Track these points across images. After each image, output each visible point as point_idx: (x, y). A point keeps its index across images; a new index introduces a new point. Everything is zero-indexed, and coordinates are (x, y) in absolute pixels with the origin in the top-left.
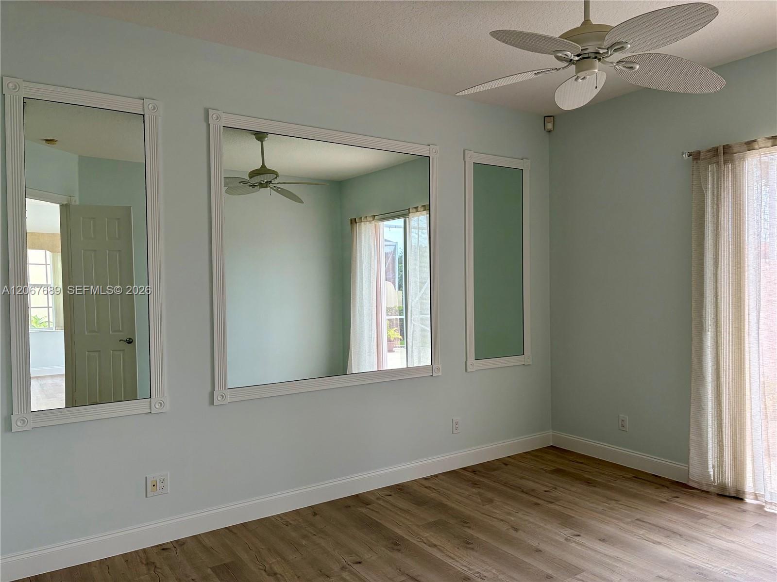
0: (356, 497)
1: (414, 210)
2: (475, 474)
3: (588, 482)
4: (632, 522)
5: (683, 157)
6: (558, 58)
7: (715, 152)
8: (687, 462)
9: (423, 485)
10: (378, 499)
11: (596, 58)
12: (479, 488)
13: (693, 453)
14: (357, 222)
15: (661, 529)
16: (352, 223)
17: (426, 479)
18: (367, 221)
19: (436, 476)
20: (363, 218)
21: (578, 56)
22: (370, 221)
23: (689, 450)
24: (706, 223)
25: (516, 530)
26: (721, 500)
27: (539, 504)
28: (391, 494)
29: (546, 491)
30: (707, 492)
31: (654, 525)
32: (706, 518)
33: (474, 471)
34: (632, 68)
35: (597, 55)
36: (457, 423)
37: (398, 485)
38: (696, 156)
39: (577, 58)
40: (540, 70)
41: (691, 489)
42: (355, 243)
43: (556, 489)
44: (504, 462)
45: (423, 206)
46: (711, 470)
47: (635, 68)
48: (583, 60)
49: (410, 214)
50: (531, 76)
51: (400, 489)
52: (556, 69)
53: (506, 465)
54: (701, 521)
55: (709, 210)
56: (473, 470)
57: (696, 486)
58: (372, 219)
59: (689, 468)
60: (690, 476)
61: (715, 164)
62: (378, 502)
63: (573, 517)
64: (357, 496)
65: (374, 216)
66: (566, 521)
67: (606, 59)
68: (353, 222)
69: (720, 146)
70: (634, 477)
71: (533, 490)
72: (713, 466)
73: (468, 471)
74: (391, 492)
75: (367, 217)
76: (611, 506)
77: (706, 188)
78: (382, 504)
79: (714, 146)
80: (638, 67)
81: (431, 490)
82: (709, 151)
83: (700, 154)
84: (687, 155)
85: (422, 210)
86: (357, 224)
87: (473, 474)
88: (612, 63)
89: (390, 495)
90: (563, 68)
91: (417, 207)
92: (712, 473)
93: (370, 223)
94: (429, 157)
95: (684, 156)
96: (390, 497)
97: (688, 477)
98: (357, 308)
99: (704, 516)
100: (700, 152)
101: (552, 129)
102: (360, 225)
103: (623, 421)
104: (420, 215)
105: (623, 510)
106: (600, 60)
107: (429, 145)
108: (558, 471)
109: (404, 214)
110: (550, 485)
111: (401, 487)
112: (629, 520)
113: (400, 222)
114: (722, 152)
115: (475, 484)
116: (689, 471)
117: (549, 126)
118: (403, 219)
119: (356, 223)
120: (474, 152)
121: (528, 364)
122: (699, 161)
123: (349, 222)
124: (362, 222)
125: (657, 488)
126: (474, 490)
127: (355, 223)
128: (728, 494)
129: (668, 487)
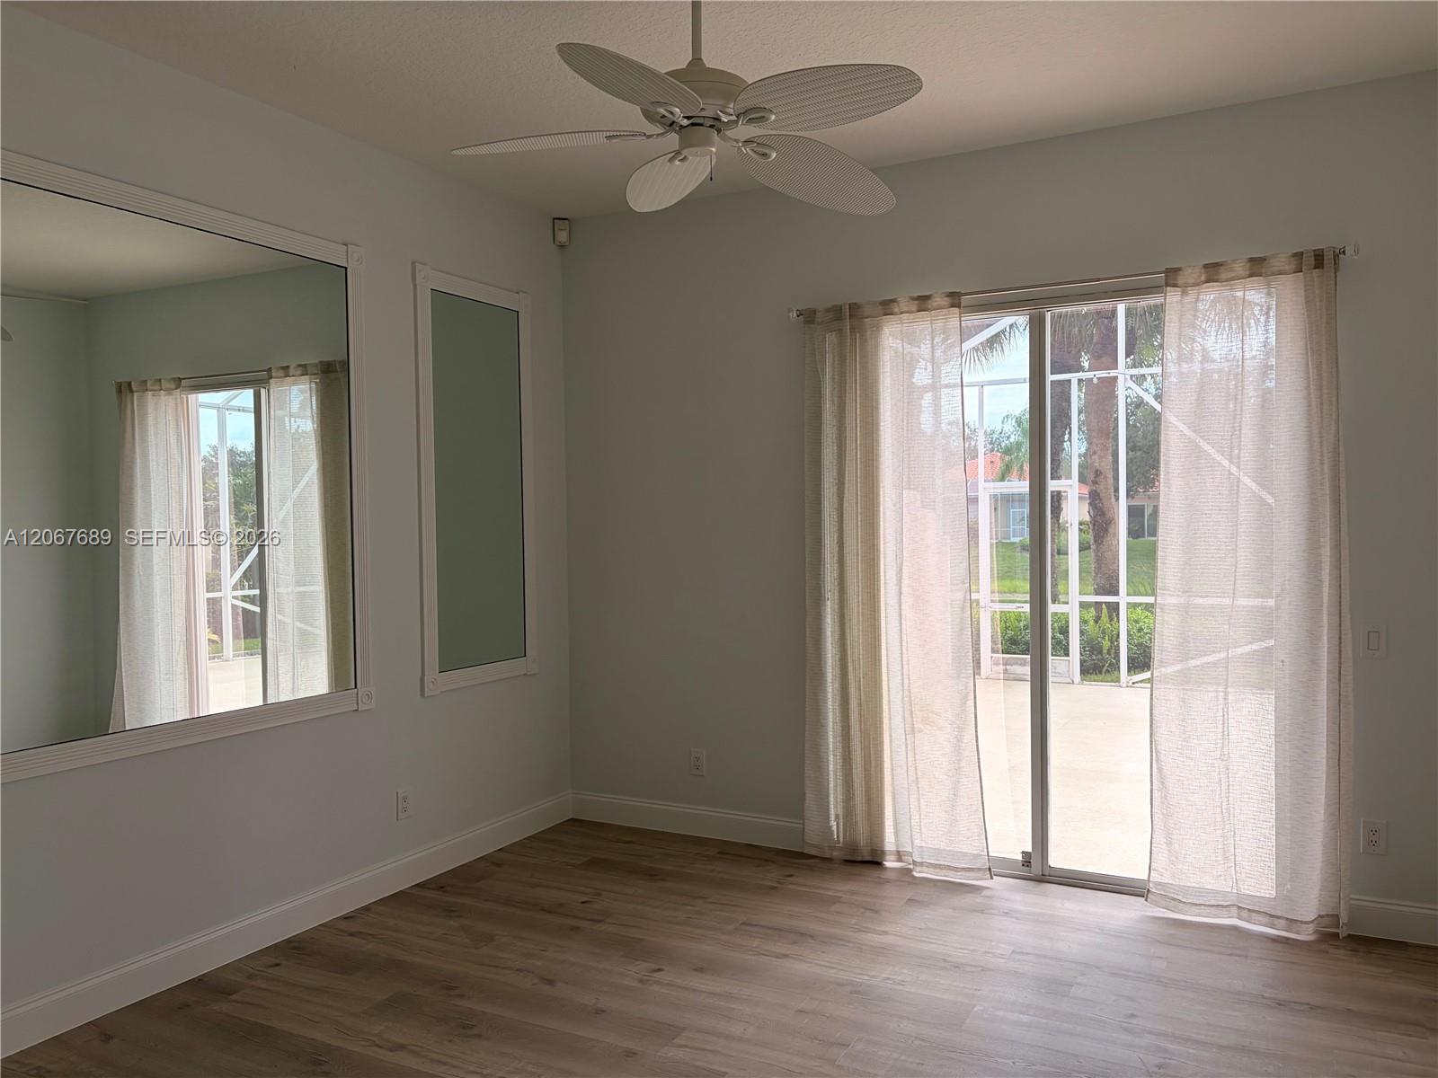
0: (198, 983)
1: (281, 373)
2: (444, 892)
3: (651, 875)
4: (736, 929)
5: (789, 316)
6: (648, 115)
7: (837, 313)
8: (802, 817)
9: (345, 932)
10: (250, 977)
11: (712, 126)
12: (460, 917)
13: (809, 795)
14: (134, 388)
15: (780, 932)
16: (119, 391)
17: (346, 918)
18: (161, 389)
19: (367, 909)
20: (149, 383)
21: (688, 118)
22: (169, 391)
23: (804, 794)
24: (824, 427)
25: (550, 982)
26: (850, 869)
27: (578, 928)
28: (278, 961)
29: (583, 903)
30: (829, 860)
31: (769, 928)
32: (839, 902)
33: (442, 887)
34: (764, 155)
35: (716, 123)
36: (405, 799)
37: (288, 941)
38: (809, 316)
39: (685, 122)
40: (617, 131)
41: (806, 859)
42: (128, 434)
43: (599, 895)
44: (493, 863)
45: (300, 366)
46: (833, 823)
47: (769, 157)
48: (695, 128)
49: (272, 381)
50: (600, 139)
51: (296, 949)
52: (645, 134)
53: (499, 865)
54: (836, 907)
55: (829, 407)
56: (438, 884)
57: (813, 852)
58: (173, 386)
59: (803, 824)
60: (805, 837)
61: (834, 333)
62: (254, 983)
63: (643, 940)
64: (199, 980)
65: (180, 379)
66: (633, 949)
67: (728, 133)
68: (124, 389)
69: (844, 304)
70: (719, 853)
71: (562, 904)
72: (837, 817)
73: (429, 889)
74: (276, 958)
75: (160, 380)
76: (697, 909)
77: (823, 370)
78: (263, 986)
79: (837, 303)
80: (774, 155)
81: (364, 939)
82: (828, 311)
83: (815, 314)
84: (795, 314)
85: (299, 372)
86: (135, 394)
87: (440, 893)
88: (737, 141)
89: (277, 965)
90: (658, 135)
91: (288, 367)
92: (834, 828)
93: (170, 394)
94: (346, 268)
95: (791, 314)
96: (277, 968)
97: (803, 840)
98: (137, 578)
99: (835, 900)
100: (815, 311)
101: (567, 244)
102: (140, 398)
103: (698, 759)
104: (294, 384)
105: (718, 913)
106: (719, 131)
107: (346, 245)
108: (594, 864)
109: (256, 377)
110: (589, 890)
111: (296, 944)
112: (731, 927)
113: (246, 397)
114: (848, 314)
115: (449, 911)
116: (804, 828)
117: (563, 237)
118: (252, 391)
119: (132, 391)
120: (433, 269)
121: (532, 672)
122: (812, 326)
123: (114, 390)
124: (147, 390)
125: (758, 866)
126: (452, 923)
127: (129, 395)
128: (860, 859)
129: (773, 862)
